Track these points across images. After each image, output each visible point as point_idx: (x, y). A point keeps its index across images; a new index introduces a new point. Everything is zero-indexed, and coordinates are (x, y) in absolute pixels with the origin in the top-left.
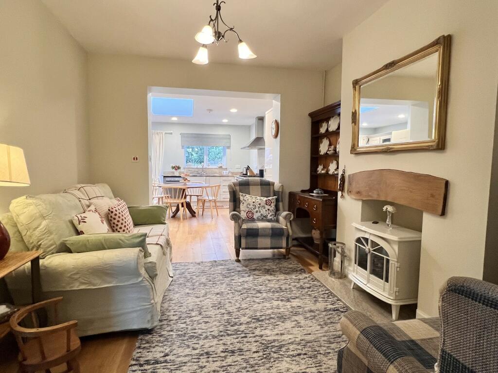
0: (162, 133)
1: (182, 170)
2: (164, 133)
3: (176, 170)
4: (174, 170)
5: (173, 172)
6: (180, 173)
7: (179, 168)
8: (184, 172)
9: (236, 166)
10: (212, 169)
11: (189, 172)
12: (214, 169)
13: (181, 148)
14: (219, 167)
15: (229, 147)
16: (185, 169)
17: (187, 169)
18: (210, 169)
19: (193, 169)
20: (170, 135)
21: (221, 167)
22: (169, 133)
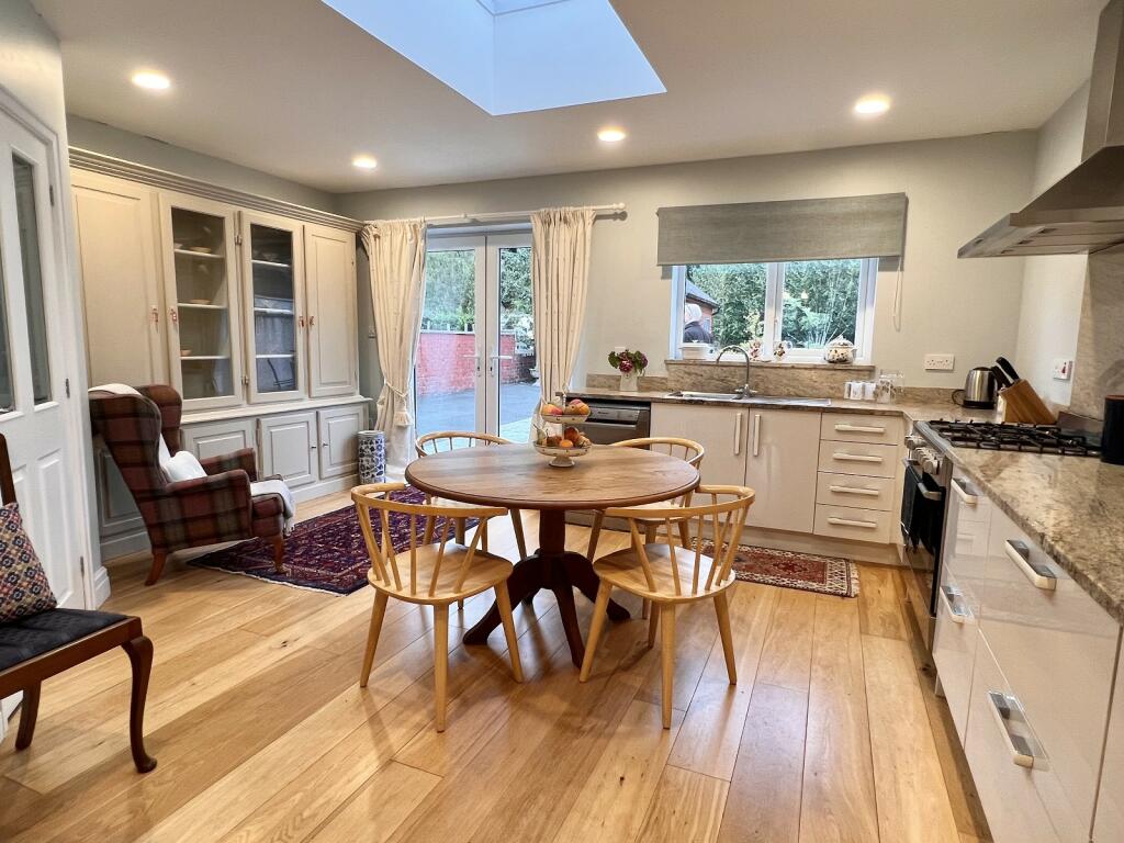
0: (584, 216)
3: (625, 369)
7: (638, 362)
8: (665, 379)
9: (928, 356)
10: (793, 367)
11: (688, 380)
12: (806, 372)
13: (661, 274)
14: (830, 362)
15: (892, 262)
16: (670, 366)
17: (682, 367)
18: (786, 368)
19: (704, 368)
20: (618, 221)
21: (843, 361)
22: (612, 212)
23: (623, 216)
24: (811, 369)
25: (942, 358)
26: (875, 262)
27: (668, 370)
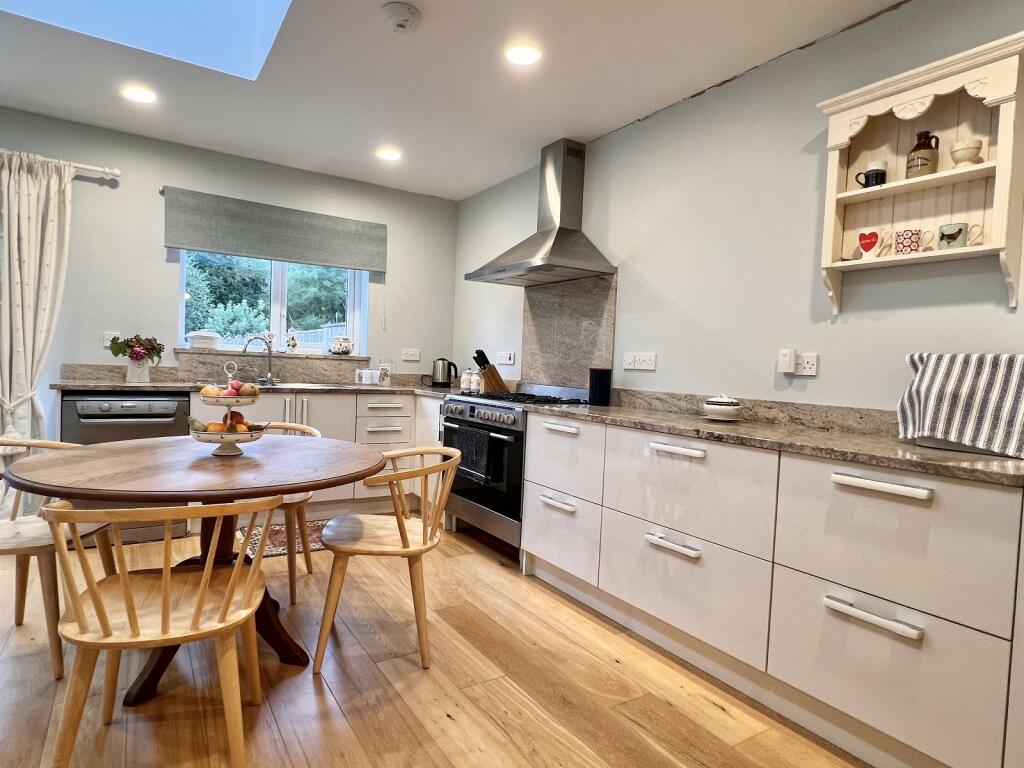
0: (59, 171)
1: (167, 360)
2: (69, 173)
3: (136, 357)
4: (123, 360)
5: (122, 373)
6: (155, 373)
7: (153, 349)
8: (176, 369)
9: (405, 350)
10: (307, 358)
11: (203, 370)
12: (318, 362)
13: (165, 256)
14: (335, 353)
15: (378, 276)
16: (181, 356)
17: (195, 356)
18: (301, 358)
19: (219, 357)
20: (106, 187)
21: (346, 353)
22: (97, 176)
23: (113, 184)
24: (322, 359)
25: (413, 352)
26: (366, 275)
27: (177, 359)
